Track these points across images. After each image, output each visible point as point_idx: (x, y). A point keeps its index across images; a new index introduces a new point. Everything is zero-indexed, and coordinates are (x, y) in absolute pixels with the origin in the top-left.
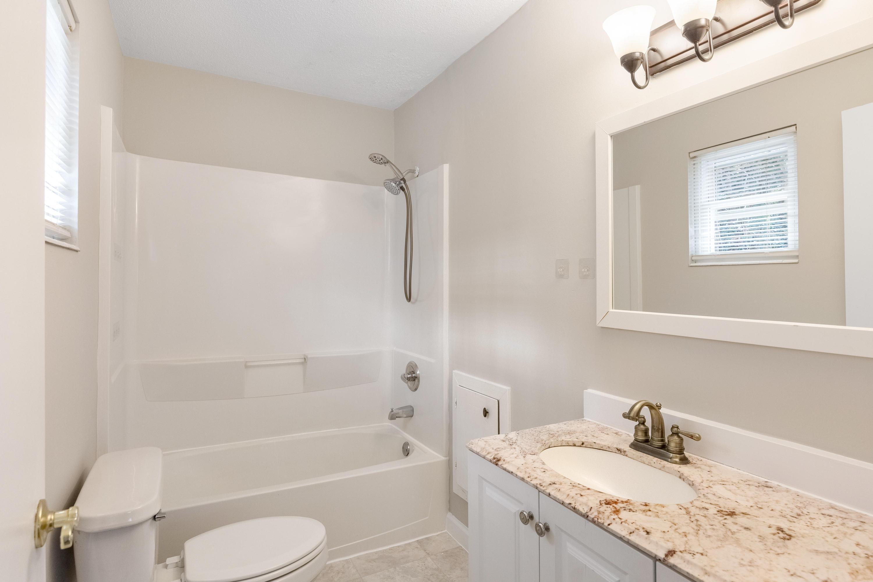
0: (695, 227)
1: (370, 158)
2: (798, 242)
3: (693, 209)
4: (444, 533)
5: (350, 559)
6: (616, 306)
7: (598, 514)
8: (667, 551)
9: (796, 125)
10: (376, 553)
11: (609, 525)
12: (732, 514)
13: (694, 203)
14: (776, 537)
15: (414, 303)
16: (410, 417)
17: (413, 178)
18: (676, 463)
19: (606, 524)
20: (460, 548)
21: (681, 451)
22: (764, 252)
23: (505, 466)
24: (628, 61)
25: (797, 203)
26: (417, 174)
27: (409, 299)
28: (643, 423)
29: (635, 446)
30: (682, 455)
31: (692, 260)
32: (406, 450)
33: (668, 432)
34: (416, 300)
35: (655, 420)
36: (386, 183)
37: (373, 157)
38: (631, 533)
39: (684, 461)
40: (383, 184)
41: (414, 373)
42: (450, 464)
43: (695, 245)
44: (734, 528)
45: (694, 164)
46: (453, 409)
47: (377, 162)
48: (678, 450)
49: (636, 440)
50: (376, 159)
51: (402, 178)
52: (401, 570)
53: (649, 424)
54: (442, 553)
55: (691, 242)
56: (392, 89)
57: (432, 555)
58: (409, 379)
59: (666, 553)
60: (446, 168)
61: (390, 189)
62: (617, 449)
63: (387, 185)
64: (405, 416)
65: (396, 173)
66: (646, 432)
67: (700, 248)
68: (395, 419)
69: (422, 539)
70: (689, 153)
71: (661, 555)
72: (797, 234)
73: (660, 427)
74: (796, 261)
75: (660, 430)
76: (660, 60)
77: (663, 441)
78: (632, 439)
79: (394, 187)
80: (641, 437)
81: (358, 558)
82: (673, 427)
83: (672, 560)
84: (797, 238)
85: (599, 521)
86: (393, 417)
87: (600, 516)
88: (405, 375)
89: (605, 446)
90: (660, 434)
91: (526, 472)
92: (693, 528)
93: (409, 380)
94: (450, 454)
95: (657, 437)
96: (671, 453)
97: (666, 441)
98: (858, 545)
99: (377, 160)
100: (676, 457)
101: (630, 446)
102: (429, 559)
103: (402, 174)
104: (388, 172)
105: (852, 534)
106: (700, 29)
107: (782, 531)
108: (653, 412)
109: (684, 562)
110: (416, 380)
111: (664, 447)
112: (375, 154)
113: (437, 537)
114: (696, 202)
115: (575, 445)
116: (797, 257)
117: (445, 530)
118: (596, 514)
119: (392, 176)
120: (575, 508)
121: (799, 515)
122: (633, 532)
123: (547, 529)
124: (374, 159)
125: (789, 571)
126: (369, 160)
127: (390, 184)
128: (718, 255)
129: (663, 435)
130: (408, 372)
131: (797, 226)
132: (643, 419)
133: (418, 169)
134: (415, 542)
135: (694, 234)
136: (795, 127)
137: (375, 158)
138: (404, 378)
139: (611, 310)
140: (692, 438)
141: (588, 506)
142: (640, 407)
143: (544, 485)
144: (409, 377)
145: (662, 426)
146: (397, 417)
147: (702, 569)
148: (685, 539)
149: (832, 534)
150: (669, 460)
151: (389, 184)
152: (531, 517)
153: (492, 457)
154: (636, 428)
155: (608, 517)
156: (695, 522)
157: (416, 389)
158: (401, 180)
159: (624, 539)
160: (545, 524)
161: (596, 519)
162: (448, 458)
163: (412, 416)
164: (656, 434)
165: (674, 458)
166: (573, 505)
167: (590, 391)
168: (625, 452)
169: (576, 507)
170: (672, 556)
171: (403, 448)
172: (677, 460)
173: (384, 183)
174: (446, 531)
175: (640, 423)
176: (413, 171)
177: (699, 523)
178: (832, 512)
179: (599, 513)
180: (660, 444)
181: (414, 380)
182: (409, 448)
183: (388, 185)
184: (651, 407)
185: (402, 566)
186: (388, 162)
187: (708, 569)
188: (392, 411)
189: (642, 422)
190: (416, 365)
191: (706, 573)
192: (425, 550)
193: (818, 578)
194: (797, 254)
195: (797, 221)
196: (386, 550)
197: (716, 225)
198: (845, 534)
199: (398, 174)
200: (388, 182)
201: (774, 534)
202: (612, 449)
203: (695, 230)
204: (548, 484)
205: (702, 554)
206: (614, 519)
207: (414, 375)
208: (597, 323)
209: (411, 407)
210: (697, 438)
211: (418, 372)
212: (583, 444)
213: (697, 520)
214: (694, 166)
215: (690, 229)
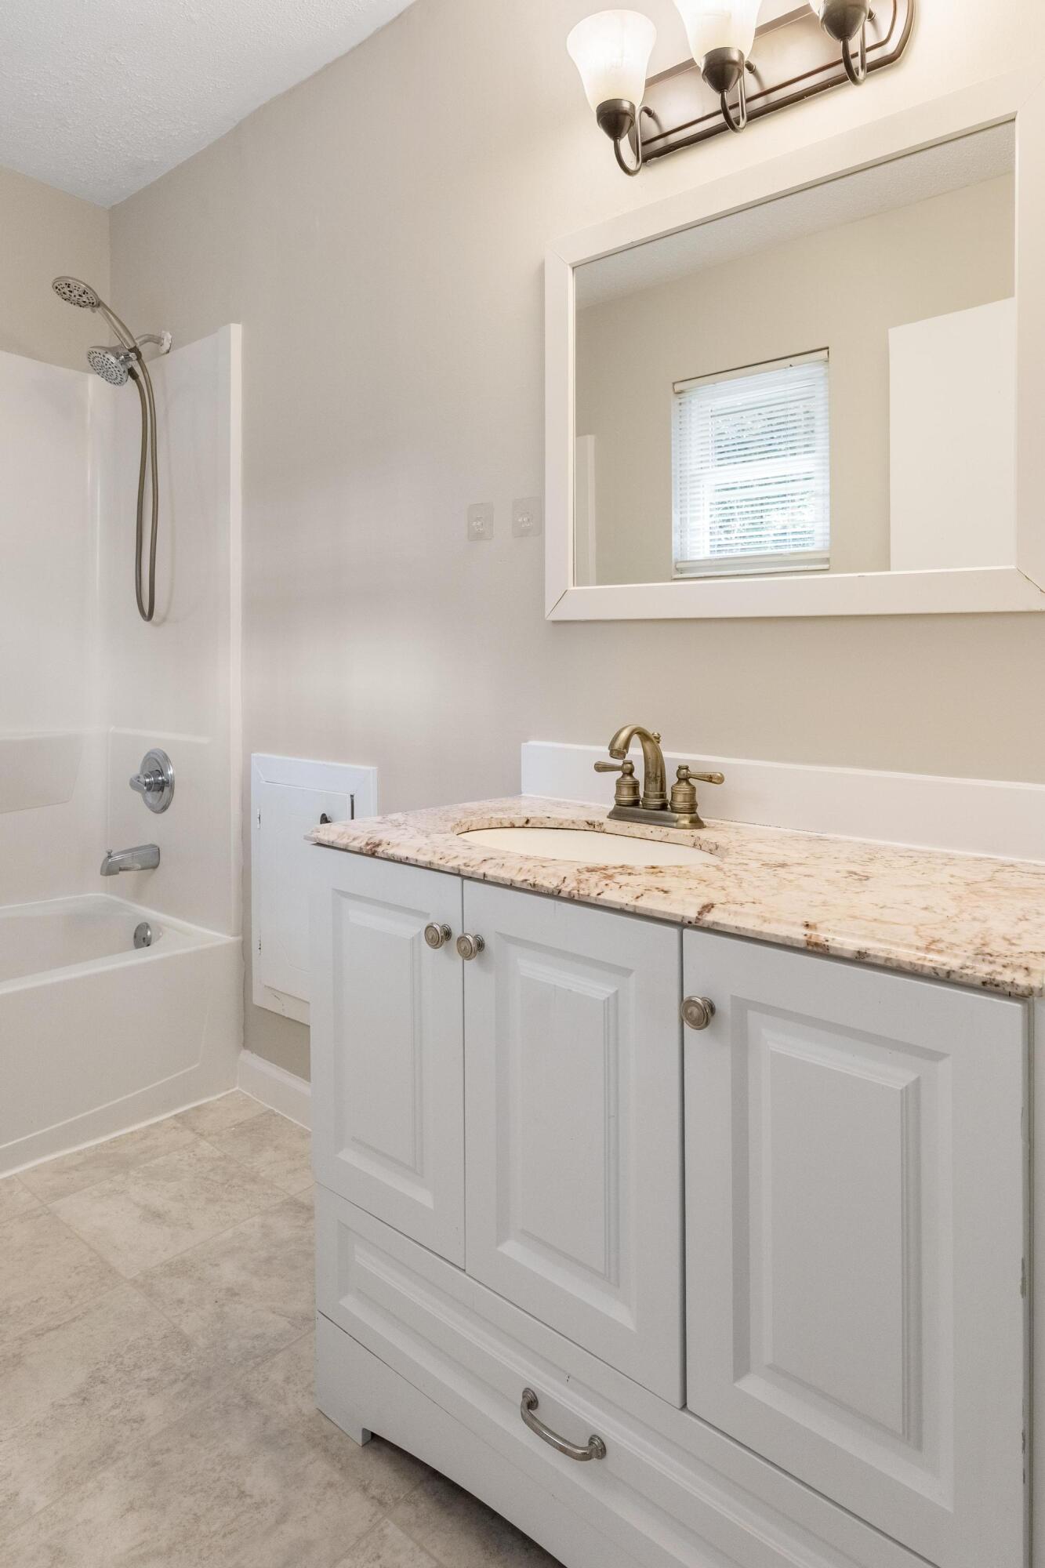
0: (681, 513)
1: (57, 288)
2: (828, 537)
3: (678, 482)
4: (233, 1093)
5: (15, 1175)
6: (578, 582)
7: (578, 883)
8: (701, 906)
9: (827, 348)
10: (79, 1153)
11: (599, 894)
12: (783, 865)
13: (681, 471)
14: (849, 880)
15: (158, 625)
16: (151, 870)
17: (158, 355)
18: (684, 827)
19: (594, 895)
20: (271, 1114)
21: (692, 809)
22: (781, 554)
23: (391, 851)
24: (609, 114)
25: (827, 475)
26: (166, 346)
27: (148, 615)
28: (630, 773)
29: (617, 814)
30: (694, 815)
31: (677, 569)
32: (144, 939)
33: (671, 779)
34: (164, 620)
35: (650, 761)
36: (95, 355)
37: (64, 285)
38: (637, 898)
39: (697, 823)
40: (86, 357)
41: (161, 773)
42: (245, 952)
43: (681, 543)
44: (791, 877)
45: (680, 404)
46: (253, 831)
47: (73, 298)
48: (688, 807)
49: (619, 803)
50: (71, 292)
51: (132, 346)
52: (140, 1175)
53: (639, 775)
54: (231, 1127)
55: (675, 538)
56: (109, 151)
57: (209, 1135)
58: (149, 786)
59: (699, 910)
60: (236, 331)
61: (102, 371)
62: (588, 823)
63: (96, 359)
64: (140, 867)
65: (120, 336)
66: (635, 787)
67: (688, 549)
68: (117, 873)
69: (185, 1111)
70: (674, 384)
71: (691, 913)
72: (828, 524)
73: (659, 774)
74: (826, 566)
75: (659, 779)
76: (656, 133)
77: (663, 796)
78: (611, 806)
79: (113, 365)
80: (627, 797)
81: (35, 1170)
82: (680, 768)
83: (709, 918)
84: (828, 530)
85: (581, 892)
86: (111, 869)
87: (582, 886)
88: (139, 777)
89: (567, 820)
90: (659, 784)
91: (434, 852)
92: (733, 882)
93: (149, 790)
94: (245, 929)
95: (654, 792)
96: (677, 812)
97: (669, 797)
98: (952, 876)
99: (73, 295)
100: (685, 817)
101: (608, 817)
102: (204, 1144)
103: (134, 341)
104: (96, 330)
105: (941, 869)
106: (730, 66)
107: (856, 874)
108: (648, 745)
109: (729, 915)
110: (166, 789)
111: (663, 807)
112: (72, 279)
113: (218, 1103)
114: (682, 469)
115: (513, 827)
116: (827, 560)
117: (234, 1087)
118: (574, 884)
119: (107, 339)
120: (534, 885)
121: (872, 859)
122: (642, 895)
123: (481, 945)
124: (66, 290)
125: (877, 905)
126: (53, 293)
127: (104, 356)
128: (716, 560)
129: (662, 788)
130: (146, 772)
131: (827, 511)
132: (629, 765)
133: (170, 337)
134: (171, 1117)
135: (679, 523)
136: (826, 351)
137: (69, 287)
138: (134, 784)
139: (572, 588)
140: (711, 781)
141: (559, 877)
142: (627, 736)
143: (472, 864)
144: (149, 783)
145: (661, 771)
146: (121, 870)
147: (758, 917)
148: (724, 892)
149: (918, 871)
150: (675, 824)
151: (102, 356)
152: (448, 934)
153: (364, 843)
154: (619, 783)
155: (596, 884)
156: (734, 876)
157: (165, 808)
158: (131, 350)
159: (627, 909)
160: (475, 937)
161: (575, 892)
162: (240, 938)
163: (155, 867)
164: (652, 786)
165: (681, 819)
166: (531, 881)
167: (532, 743)
168: (601, 824)
169: (536, 882)
170: (709, 912)
171: (135, 937)
172: (686, 822)
173: (90, 354)
174: (237, 1088)
175: (624, 774)
176: (158, 341)
177: (739, 877)
178: (910, 854)
179: (580, 882)
180: (659, 803)
181: (162, 789)
182: (149, 933)
183: (100, 360)
184: (644, 736)
185: (142, 1166)
186: (99, 304)
187: (768, 915)
188: (110, 857)
189: (628, 772)
190: (165, 754)
191: (765, 921)
192: (194, 1130)
193: (915, 906)
194: (827, 555)
195: (827, 503)
196: (101, 1145)
197: (711, 510)
198: (934, 869)
199: (124, 339)
200: (98, 351)
201: (846, 877)
202: (578, 825)
203: (681, 519)
204: (480, 861)
205: (754, 903)
206: (607, 885)
207: (160, 778)
208: (546, 616)
209: (154, 846)
210: (719, 778)
211: (170, 772)
212: (527, 822)
213: (736, 875)
214: (681, 408)
215: (674, 515)
